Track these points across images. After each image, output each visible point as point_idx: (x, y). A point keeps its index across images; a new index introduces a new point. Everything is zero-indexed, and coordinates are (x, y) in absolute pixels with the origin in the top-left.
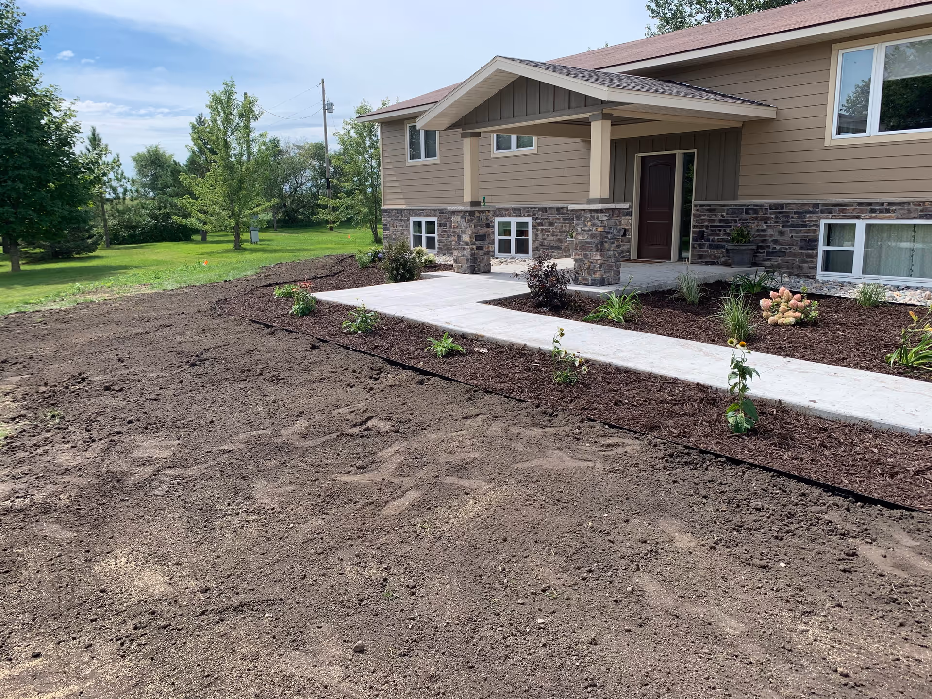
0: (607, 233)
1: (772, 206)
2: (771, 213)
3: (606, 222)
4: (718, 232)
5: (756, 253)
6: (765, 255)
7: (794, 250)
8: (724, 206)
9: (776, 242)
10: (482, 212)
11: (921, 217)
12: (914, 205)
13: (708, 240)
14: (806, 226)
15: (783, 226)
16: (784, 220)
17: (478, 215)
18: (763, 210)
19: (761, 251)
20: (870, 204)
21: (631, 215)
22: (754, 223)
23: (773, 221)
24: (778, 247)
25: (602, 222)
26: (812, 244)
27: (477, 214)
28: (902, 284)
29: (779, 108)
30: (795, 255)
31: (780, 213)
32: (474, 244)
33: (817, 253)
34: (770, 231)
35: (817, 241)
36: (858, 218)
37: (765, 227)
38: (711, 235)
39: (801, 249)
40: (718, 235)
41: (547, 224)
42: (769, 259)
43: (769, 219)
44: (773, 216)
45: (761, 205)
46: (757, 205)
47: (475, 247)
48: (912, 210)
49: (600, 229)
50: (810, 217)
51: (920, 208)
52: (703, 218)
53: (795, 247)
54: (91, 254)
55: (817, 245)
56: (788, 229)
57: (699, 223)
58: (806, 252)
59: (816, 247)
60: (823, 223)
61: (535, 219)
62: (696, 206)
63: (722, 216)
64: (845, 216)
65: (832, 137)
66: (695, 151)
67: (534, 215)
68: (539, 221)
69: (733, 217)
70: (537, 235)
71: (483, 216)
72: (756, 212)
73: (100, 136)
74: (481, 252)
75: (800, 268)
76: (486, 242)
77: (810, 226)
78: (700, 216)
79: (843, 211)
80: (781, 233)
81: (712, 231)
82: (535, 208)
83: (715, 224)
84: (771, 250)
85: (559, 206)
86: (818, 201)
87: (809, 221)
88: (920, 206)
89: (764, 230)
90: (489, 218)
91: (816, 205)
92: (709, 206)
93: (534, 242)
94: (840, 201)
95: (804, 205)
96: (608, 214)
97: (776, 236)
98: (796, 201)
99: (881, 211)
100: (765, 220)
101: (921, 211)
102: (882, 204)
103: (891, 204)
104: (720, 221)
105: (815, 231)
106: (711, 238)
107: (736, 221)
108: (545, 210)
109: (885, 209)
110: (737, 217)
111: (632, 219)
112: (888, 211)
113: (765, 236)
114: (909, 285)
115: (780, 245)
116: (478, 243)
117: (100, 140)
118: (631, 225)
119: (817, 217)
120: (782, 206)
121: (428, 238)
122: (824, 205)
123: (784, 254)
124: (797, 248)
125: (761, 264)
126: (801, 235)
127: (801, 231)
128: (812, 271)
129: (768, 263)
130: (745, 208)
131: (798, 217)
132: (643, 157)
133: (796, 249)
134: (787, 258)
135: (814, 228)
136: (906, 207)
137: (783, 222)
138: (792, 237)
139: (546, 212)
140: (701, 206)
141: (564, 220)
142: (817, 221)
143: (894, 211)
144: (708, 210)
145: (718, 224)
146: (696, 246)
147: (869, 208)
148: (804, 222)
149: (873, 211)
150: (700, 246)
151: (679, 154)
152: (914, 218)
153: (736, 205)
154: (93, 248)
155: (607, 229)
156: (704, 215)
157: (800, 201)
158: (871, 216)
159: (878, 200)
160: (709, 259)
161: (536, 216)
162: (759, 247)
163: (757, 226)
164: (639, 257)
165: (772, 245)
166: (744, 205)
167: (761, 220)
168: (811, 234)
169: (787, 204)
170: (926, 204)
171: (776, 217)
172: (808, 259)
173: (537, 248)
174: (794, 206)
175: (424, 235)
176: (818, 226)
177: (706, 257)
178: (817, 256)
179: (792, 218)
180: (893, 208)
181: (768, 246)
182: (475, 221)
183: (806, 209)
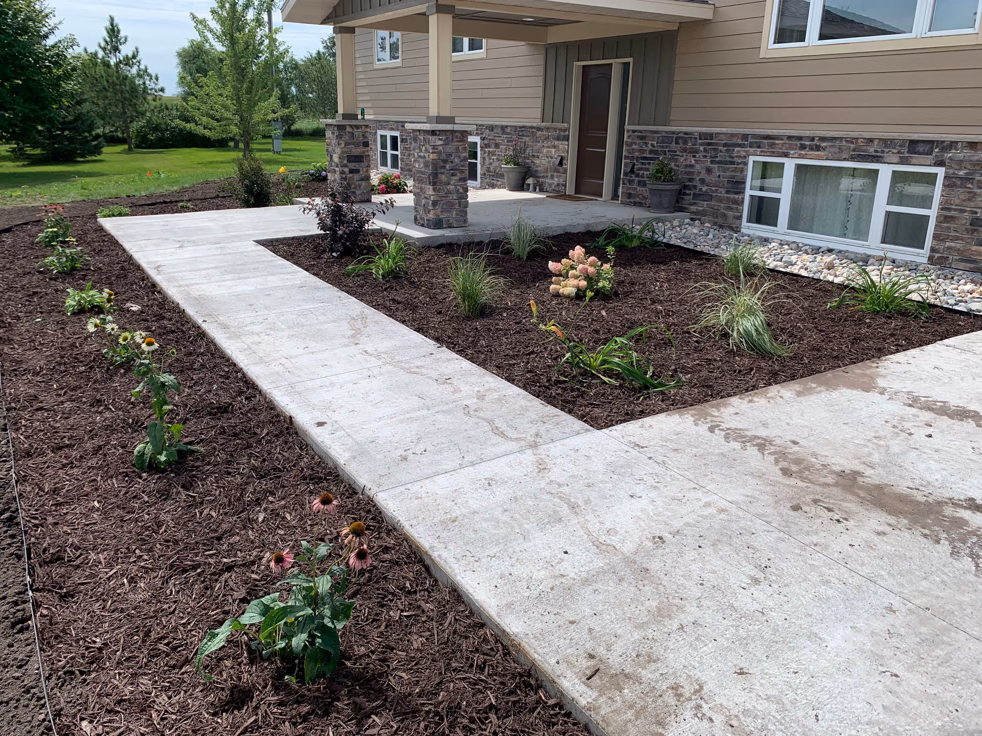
0: (445, 161)
1: (702, 136)
2: (701, 145)
3: (441, 148)
4: (647, 166)
5: (680, 193)
6: (691, 197)
7: (721, 193)
8: (655, 132)
9: (703, 181)
10: (357, 127)
11: (852, 158)
12: (847, 141)
13: (638, 176)
14: (733, 163)
15: (712, 162)
16: (713, 154)
17: (351, 130)
18: (693, 140)
19: (688, 192)
20: (800, 138)
21: (568, 140)
22: (682, 156)
23: (701, 154)
24: (704, 188)
25: (434, 147)
26: (738, 186)
27: (348, 129)
28: (824, 245)
29: (716, 5)
30: (720, 200)
31: (710, 144)
32: (346, 166)
33: (743, 199)
34: (698, 167)
35: (744, 183)
36: (786, 155)
37: (693, 162)
38: (641, 169)
39: (728, 192)
40: (647, 170)
41: (493, 145)
42: (695, 204)
43: (697, 151)
44: (702, 148)
45: (691, 134)
46: (686, 133)
47: (346, 170)
48: (843, 148)
49: (432, 156)
50: (738, 152)
51: (852, 146)
52: (634, 147)
53: (721, 189)
54: (94, 158)
55: (744, 189)
56: (716, 166)
57: (630, 153)
58: (732, 196)
59: (742, 192)
60: (752, 159)
61: (483, 139)
62: (628, 131)
63: (653, 145)
64: (773, 152)
65: (770, 47)
66: (630, 60)
67: (482, 134)
68: (486, 142)
69: (663, 147)
70: (484, 159)
71: (357, 132)
72: (685, 142)
73: (120, 27)
74: (356, 176)
75: (725, 216)
76: (363, 164)
77: (738, 164)
78: (632, 144)
79: (772, 145)
80: (709, 171)
81: (643, 164)
82: (483, 126)
83: (645, 155)
84: (697, 192)
85: (504, 124)
86: (747, 131)
87: (737, 157)
88: (852, 143)
89: (692, 166)
90: (367, 135)
91: (745, 137)
92: (641, 131)
93: (482, 166)
94: (769, 132)
95: (732, 135)
96: (444, 138)
97: (703, 175)
98: (724, 130)
99: (812, 149)
100: (694, 152)
101: (854, 150)
102: (813, 139)
103: (823, 139)
104: (651, 152)
105: (742, 171)
106: (641, 172)
107: (665, 153)
108: (491, 128)
109: (814, 145)
110: (667, 147)
111: (568, 145)
112: (818, 148)
113: (692, 173)
114: (831, 246)
115: (707, 186)
116: (352, 166)
117: (119, 31)
118: (568, 152)
119: (745, 151)
120: (711, 136)
121: (393, 155)
122: (755, 136)
123: (711, 198)
124: (723, 191)
125: (687, 208)
126: (728, 174)
127: (728, 168)
128: (738, 222)
129: (693, 208)
130: (675, 136)
131: (727, 150)
132: (584, 66)
133: (722, 193)
134: (713, 203)
135: (741, 166)
136: (837, 143)
137: (712, 157)
138: (719, 176)
139: (492, 130)
140: (634, 131)
141: (508, 141)
142: (745, 157)
143: (824, 149)
144: (639, 137)
145: (648, 156)
146: (626, 182)
147: (798, 143)
148: (732, 157)
149: (803, 147)
150: (631, 182)
151: (616, 64)
152: (845, 160)
153: (666, 132)
154: (97, 150)
155: (444, 156)
156: (635, 143)
157: (730, 130)
158: (799, 155)
159: (808, 133)
160: (637, 200)
161: (484, 136)
162: (686, 187)
163: (686, 160)
164: (577, 191)
165: (699, 186)
166: (673, 133)
167: (690, 152)
168: (738, 174)
169: (716, 134)
170: (859, 141)
171: (705, 150)
172: (734, 206)
173: (485, 174)
174: (723, 137)
175: (389, 152)
176: (746, 164)
177: (635, 196)
178: (743, 202)
179: (721, 151)
180: (824, 144)
181: (695, 187)
182: (346, 138)
183: (735, 141)
